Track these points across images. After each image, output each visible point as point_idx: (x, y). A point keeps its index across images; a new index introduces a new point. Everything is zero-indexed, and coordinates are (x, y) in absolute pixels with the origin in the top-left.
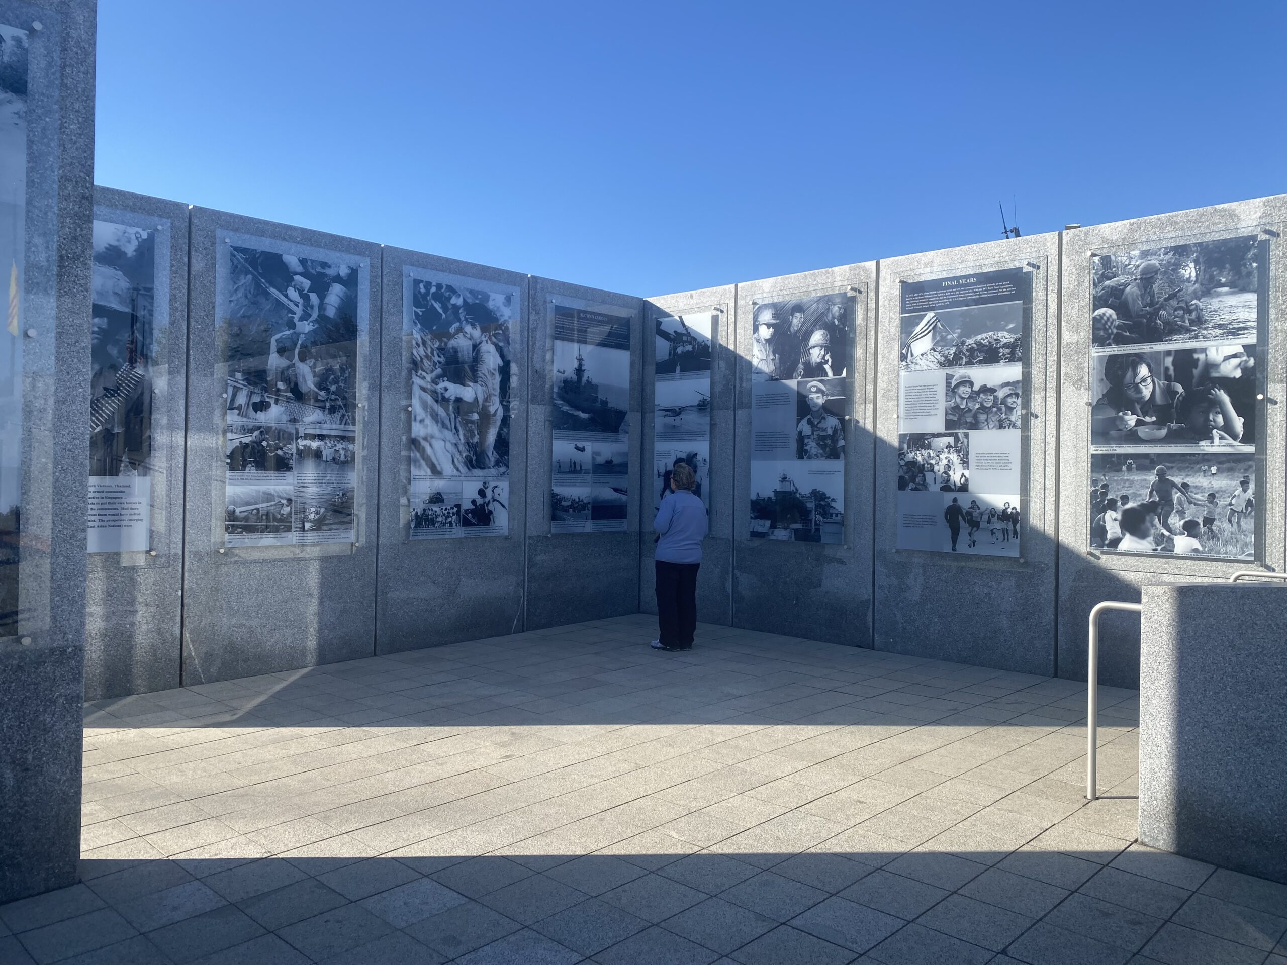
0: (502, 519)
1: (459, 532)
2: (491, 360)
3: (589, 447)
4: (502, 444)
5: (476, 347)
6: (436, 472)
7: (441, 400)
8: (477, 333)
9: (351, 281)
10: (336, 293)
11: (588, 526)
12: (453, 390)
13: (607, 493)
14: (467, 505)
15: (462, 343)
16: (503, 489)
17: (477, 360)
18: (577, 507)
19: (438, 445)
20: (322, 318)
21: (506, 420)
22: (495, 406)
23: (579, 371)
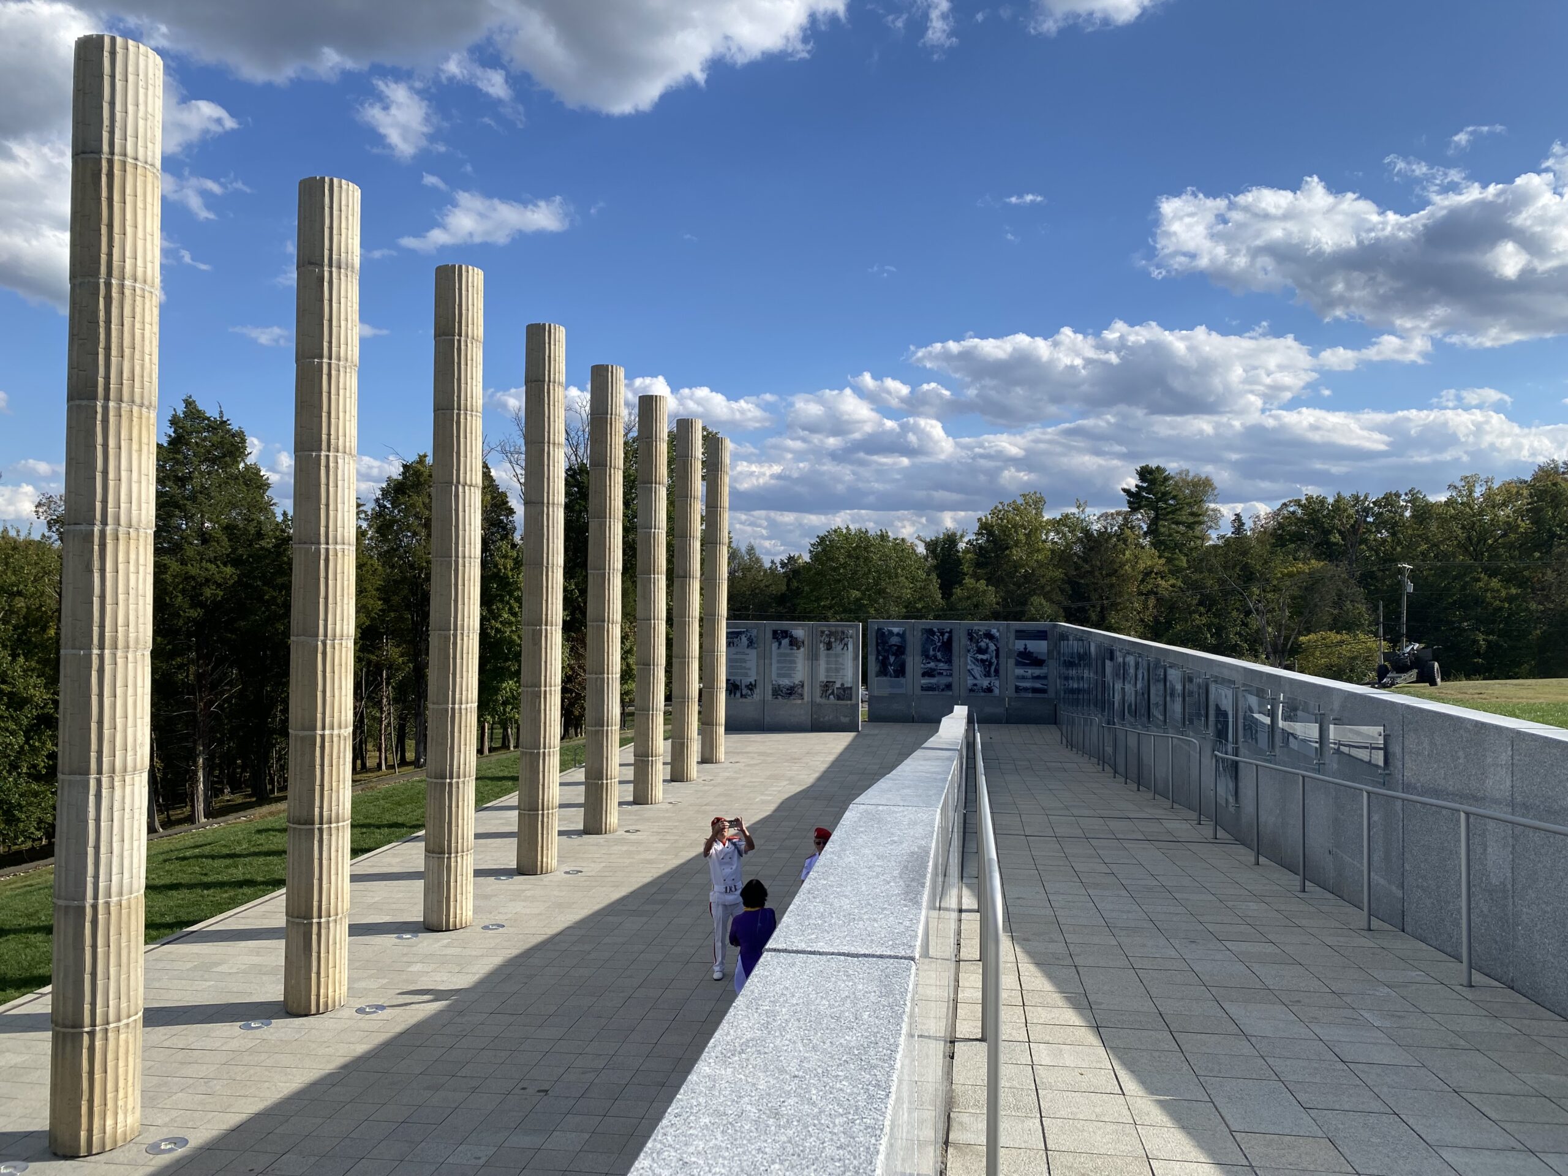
0: (997, 691)
1: (983, 694)
2: (992, 647)
3: (1030, 671)
4: (997, 671)
5: (987, 644)
6: (975, 678)
7: (977, 660)
8: (987, 641)
9: (950, 632)
10: (947, 635)
11: (1030, 695)
12: (980, 657)
13: (1038, 685)
14: (985, 687)
15: (983, 644)
16: (997, 683)
17: (988, 648)
18: (1026, 689)
19: (975, 671)
20: (943, 642)
21: (998, 664)
22: (994, 660)
23: (1025, 648)
